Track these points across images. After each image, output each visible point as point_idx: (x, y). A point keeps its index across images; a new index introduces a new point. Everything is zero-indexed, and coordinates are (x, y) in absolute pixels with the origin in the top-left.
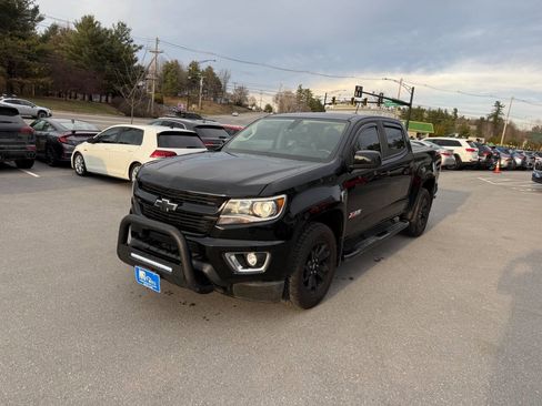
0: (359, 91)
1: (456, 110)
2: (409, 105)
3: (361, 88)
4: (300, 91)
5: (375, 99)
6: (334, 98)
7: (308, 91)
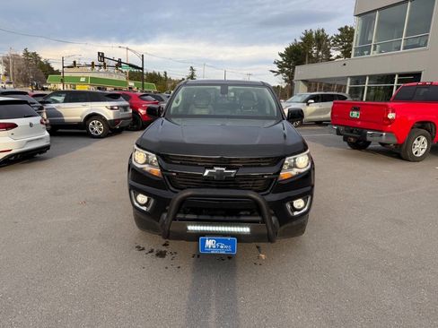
0: (101, 56)
1: (165, 73)
2: (142, 69)
3: (103, 54)
4: (27, 54)
5: (114, 63)
6: (75, 62)
7: (34, 54)
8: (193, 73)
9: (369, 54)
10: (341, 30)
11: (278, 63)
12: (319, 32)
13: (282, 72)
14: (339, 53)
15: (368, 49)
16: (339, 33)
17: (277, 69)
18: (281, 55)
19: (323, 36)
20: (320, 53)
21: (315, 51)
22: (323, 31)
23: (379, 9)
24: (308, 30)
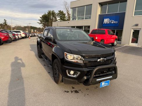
8: (5, 22)
9: (75, 20)
10: (59, 11)
11: (40, 20)
12: (53, 11)
13: (41, 23)
14: (59, 18)
15: (75, 18)
16: (59, 12)
17: (40, 22)
18: (41, 18)
19: (54, 13)
20: (54, 18)
21: (52, 17)
22: (54, 11)
23: (77, 7)
24: (50, 11)
